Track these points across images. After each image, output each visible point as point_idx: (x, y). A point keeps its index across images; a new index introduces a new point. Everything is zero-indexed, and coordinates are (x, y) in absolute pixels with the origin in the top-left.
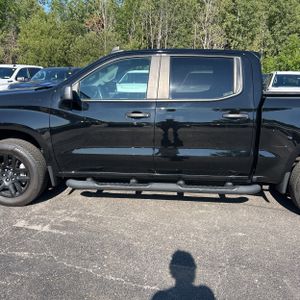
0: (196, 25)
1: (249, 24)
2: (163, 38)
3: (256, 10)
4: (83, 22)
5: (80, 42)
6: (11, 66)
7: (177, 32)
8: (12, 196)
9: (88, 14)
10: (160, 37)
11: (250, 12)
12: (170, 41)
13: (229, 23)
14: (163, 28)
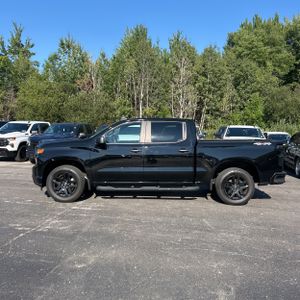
0: (173, 86)
1: (218, 85)
2: (145, 96)
3: (223, 74)
4: (74, 82)
5: (72, 100)
6: (26, 122)
7: (157, 91)
8: (67, 196)
9: (79, 76)
10: (142, 95)
11: (218, 75)
12: (151, 99)
13: (201, 84)
14: (145, 88)
